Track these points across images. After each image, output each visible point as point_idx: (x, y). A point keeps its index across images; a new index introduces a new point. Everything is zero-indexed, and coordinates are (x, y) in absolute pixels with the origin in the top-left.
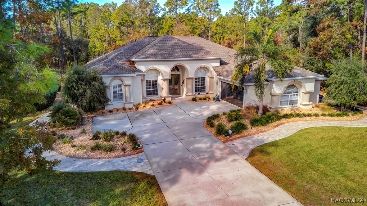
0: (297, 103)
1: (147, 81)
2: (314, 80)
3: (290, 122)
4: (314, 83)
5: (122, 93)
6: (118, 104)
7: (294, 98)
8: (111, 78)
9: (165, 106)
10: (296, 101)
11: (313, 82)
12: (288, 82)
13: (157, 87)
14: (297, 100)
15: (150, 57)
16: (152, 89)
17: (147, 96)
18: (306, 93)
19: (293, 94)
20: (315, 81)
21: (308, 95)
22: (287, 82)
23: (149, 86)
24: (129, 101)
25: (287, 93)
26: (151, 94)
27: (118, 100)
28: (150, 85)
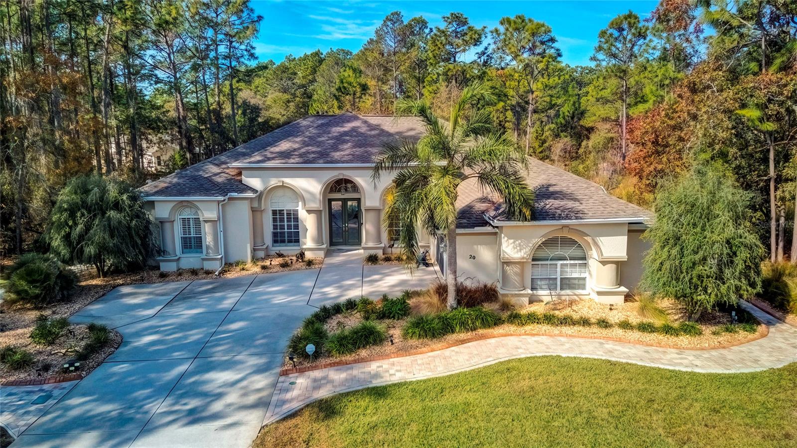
0: (583, 287)
1: (274, 212)
2: (626, 229)
3: (511, 335)
4: (625, 239)
5: (201, 237)
6: (190, 261)
7: (575, 274)
8: (172, 204)
9: (294, 270)
10: (581, 282)
11: (623, 235)
12: (544, 231)
13: (297, 227)
14: (584, 279)
15: (273, 159)
16: (286, 230)
17: (275, 244)
18: (604, 263)
19: (568, 262)
20: (629, 231)
21: (614, 266)
22: (540, 231)
23: (278, 224)
24: (212, 255)
25: (551, 260)
26: (283, 241)
27: (192, 252)
28: (282, 220)
